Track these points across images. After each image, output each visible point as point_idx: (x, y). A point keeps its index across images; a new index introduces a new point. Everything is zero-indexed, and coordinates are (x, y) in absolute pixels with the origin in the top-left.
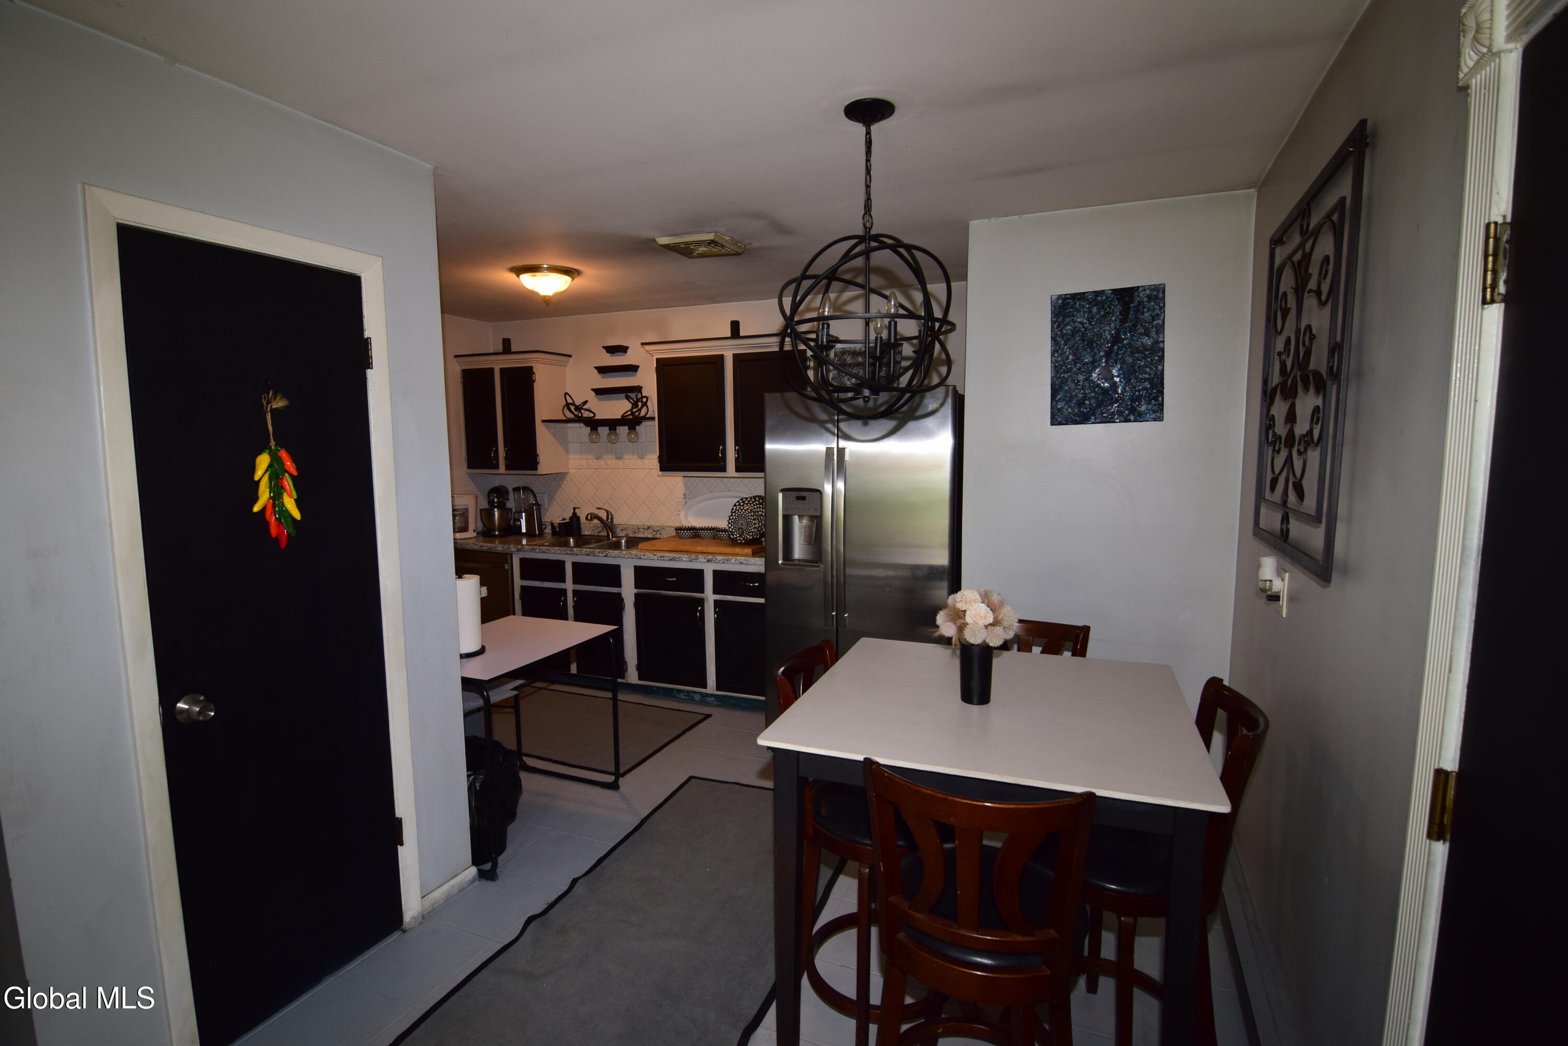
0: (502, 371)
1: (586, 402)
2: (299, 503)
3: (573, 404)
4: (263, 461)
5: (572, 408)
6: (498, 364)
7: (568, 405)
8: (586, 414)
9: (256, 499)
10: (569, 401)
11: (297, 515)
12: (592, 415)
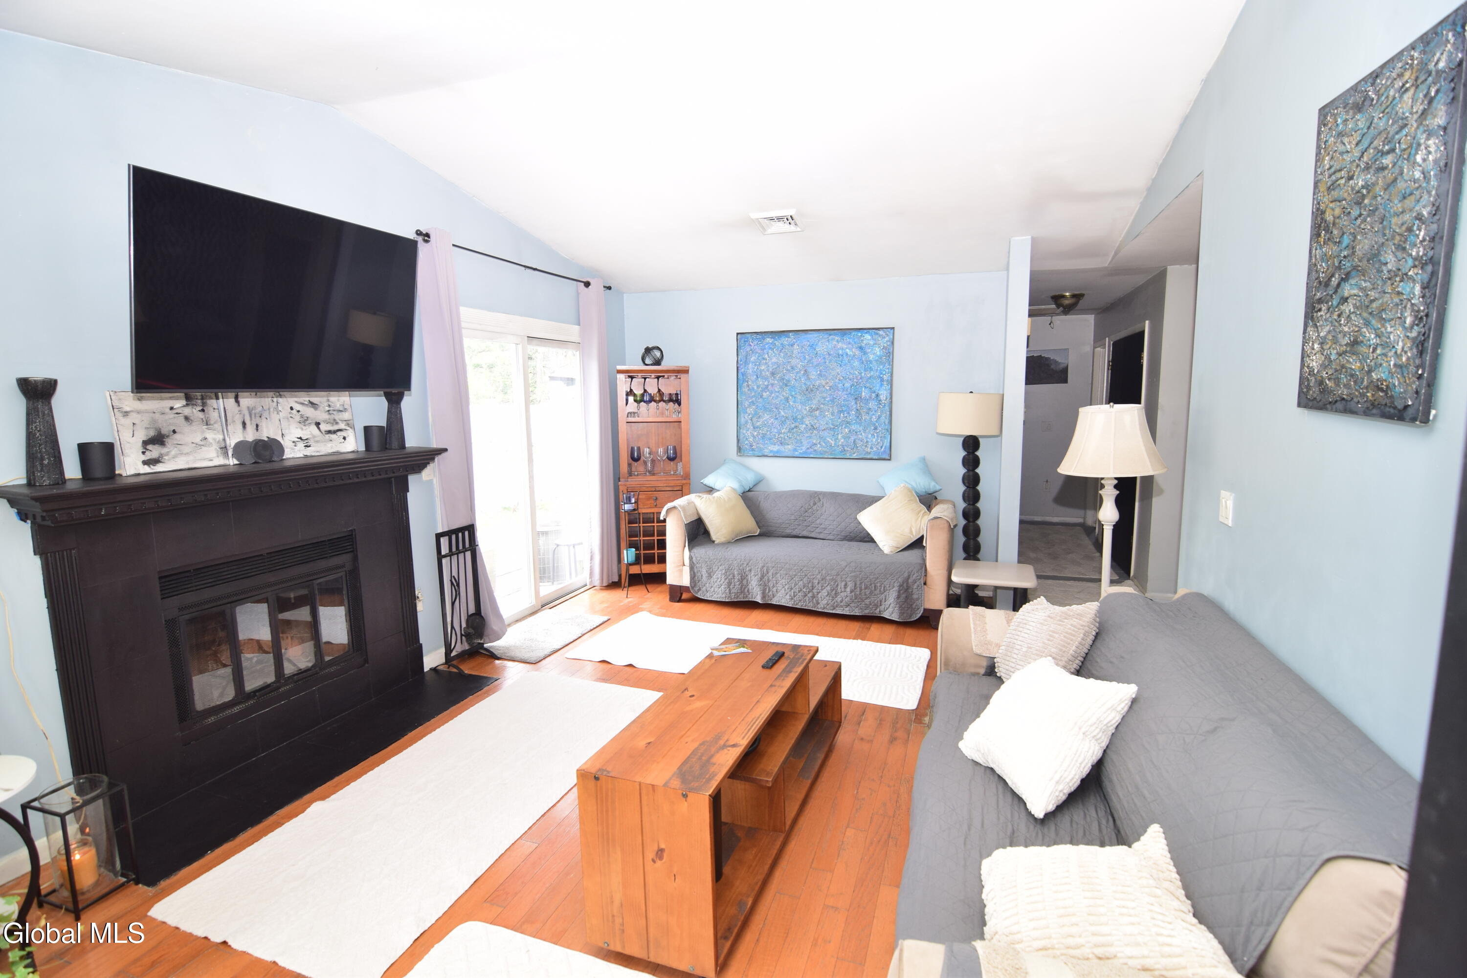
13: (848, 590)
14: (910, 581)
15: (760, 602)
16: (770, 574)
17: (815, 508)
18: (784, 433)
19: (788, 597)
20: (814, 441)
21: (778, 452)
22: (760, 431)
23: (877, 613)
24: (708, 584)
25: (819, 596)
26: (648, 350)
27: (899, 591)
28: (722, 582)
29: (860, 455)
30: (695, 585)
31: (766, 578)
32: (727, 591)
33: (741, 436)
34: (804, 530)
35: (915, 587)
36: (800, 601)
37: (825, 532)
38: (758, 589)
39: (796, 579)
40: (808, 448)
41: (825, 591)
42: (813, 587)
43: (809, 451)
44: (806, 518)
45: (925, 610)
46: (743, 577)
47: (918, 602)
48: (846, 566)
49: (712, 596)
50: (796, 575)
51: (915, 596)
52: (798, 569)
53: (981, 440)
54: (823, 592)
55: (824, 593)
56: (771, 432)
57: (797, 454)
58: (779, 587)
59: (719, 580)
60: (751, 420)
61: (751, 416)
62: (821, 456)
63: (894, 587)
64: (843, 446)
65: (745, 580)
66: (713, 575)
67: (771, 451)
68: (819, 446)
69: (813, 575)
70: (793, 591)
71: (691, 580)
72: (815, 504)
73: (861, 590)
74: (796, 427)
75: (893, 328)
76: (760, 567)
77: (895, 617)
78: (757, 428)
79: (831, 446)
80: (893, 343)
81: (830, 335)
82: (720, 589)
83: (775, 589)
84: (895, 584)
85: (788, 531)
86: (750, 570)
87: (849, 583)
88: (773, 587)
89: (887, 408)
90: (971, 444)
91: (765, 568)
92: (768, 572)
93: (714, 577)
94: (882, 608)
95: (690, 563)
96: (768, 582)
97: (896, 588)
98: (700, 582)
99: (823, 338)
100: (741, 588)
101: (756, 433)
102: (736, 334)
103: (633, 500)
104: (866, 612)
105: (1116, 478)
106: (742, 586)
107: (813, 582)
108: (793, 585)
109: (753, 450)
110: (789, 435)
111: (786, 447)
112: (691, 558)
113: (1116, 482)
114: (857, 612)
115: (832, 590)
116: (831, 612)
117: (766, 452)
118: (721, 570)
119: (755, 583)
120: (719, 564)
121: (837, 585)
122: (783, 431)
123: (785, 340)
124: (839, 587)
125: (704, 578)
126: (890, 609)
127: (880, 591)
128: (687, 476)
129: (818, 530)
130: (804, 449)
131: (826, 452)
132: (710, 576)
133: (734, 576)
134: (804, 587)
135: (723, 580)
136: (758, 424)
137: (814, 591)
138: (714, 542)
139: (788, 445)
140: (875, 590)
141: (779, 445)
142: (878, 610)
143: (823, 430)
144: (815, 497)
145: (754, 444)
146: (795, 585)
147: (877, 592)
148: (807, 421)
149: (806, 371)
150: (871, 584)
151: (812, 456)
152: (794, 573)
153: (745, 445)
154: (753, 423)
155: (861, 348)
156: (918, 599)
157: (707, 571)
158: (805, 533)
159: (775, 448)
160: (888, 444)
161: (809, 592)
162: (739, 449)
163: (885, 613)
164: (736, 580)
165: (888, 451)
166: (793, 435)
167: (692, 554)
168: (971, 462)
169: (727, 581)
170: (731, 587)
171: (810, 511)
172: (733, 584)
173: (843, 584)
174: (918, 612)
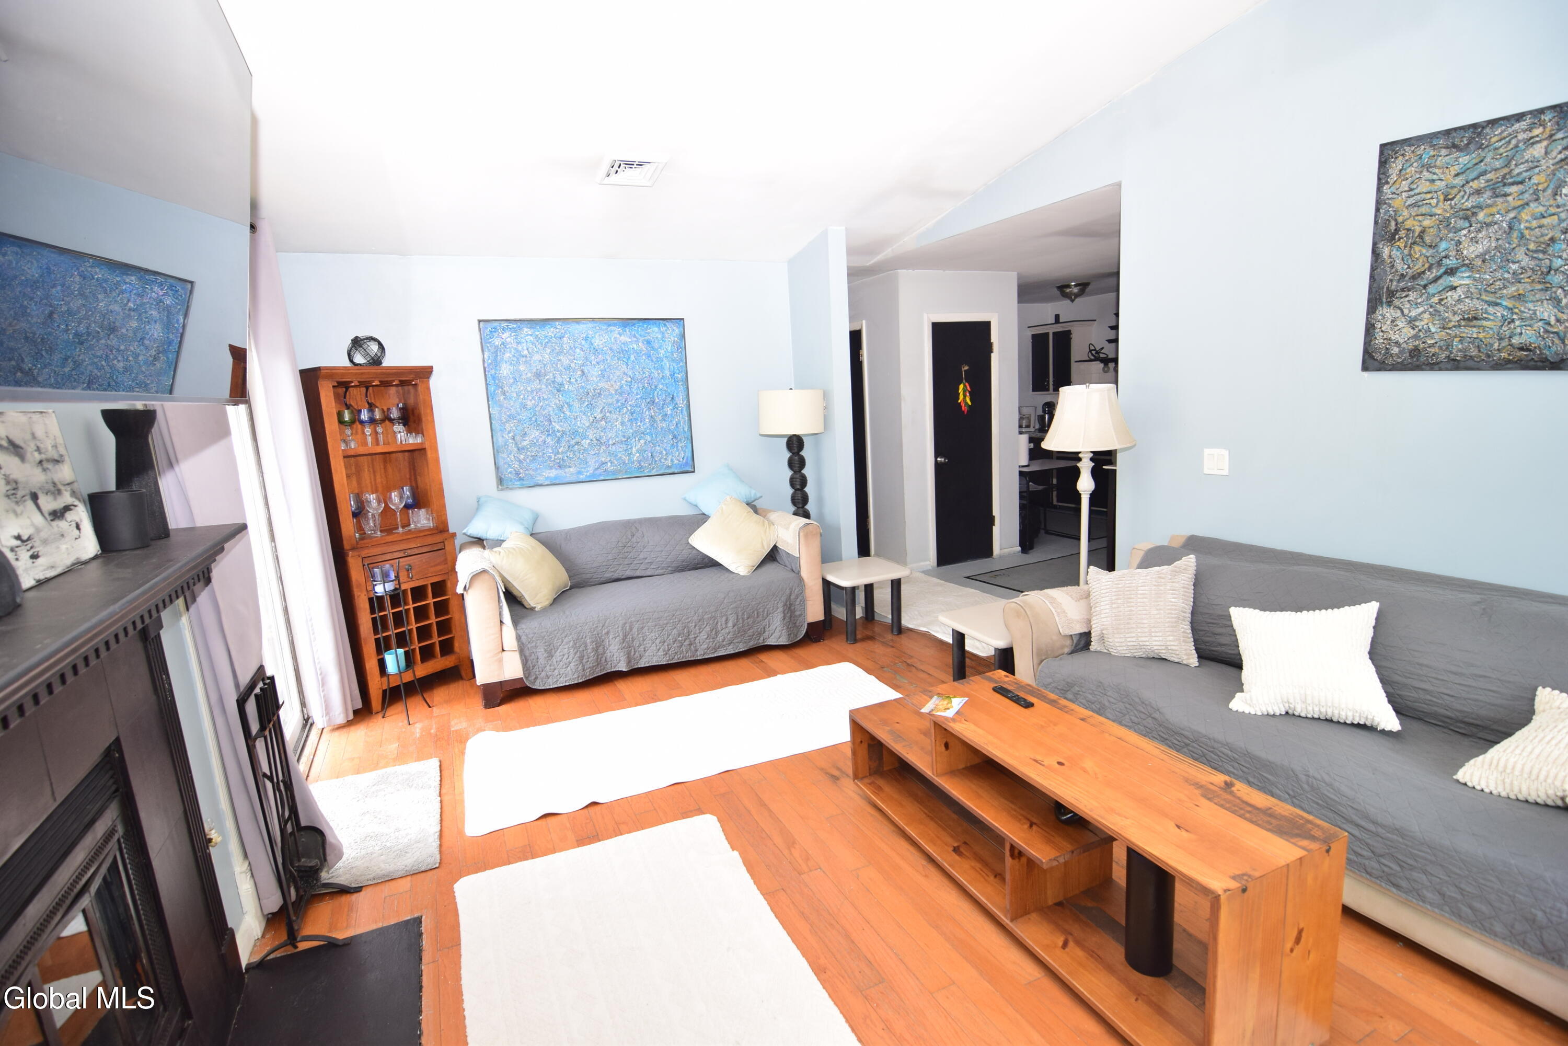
0: (1054, 333)
1: (1102, 348)
2: (971, 400)
3: (1095, 350)
4: (961, 387)
5: (1094, 352)
6: (1051, 330)
7: (1091, 351)
8: (1102, 355)
9: (959, 399)
10: (1092, 348)
11: (970, 403)
12: (1105, 356)
13: (730, 624)
14: (792, 597)
15: (624, 670)
16: (635, 630)
17: (634, 540)
18: (562, 453)
19: (661, 653)
20: (603, 459)
21: (556, 478)
22: (529, 453)
23: (761, 642)
24: (548, 667)
25: (697, 641)
26: (357, 343)
27: (784, 612)
28: (570, 659)
29: (660, 470)
30: (529, 674)
31: (630, 637)
32: (580, 668)
33: (501, 463)
34: (627, 570)
35: (797, 603)
36: (676, 653)
37: (652, 567)
38: (622, 654)
39: (669, 628)
40: (596, 469)
41: (703, 633)
42: (689, 633)
43: (598, 472)
44: (626, 554)
45: (809, 624)
46: (599, 644)
47: (801, 619)
48: (725, 598)
49: (557, 681)
50: (667, 624)
51: (797, 613)
52: (669, 616)
53: (804, 439)
54: (701, 634)
55: (703, 635)
56: (544, 454)
57: (582, 477)
58: (648, 643)
59: (566, 656)
60: (514, 439)
61: (512, 434)
62: (614, 477)
63: (777, 608)
64: (639, 462)
65: (602, 647)
66: (555, 652)
67: (547, 478)
68: (609, 464)
69: (688, 618)
70: (666, 644)
71: (523, 668)
72: (633, 536)
73: (743, 621)
74: (577, 443)
75: (683, 319)
76: (620, 625)
77: (783, 641)
78: (523, 449)
79: (624, 463)
80: (684, 336)
81: (609, 326)
82: (569, 668)
83: (642, 648)
84: (779, 605)
85: (608, 575)
86: (608, 633)
87: (730, 617)
88: (639, 646)
89: (685, 413)
90: (795, 444)
91: (627, 625)
92: (631, 629)
93: (558, 654)
94: (766, 634)
95: (518, 645)
96: (633, 641)
97: (781, 609)
98: (536, 667)
99: (600, 329)
100: (597, 659)
101: (522, 457)
102: (477, 322)
103: (393, 576)
104: (751, 644)
105: (1092, 452)
106: (598, 656)
107: (688, 627)
108: (666, 636)
109: (521, 479)
110: (570, 454)
111: (567, 470)
112: (519, 638)
113: (1092, 455)
114: (742, 648)
115: (712, 630)
116: (713, 656)
117: (540, 479)
118: (567, 643)
119: (616, 647)
120: (563, 635)
121: (717, 623)
122: (560, 451)
123: (550, 331)
124: (719, 624)
125: (542, 661)
126: (777, 634)
127: (763, 617)
128: (441, 529)
129: (643, 567)
130: (591, 470)
131: (620, 471)
132: (550, 656)
133: (586, 646)
134: (679, 635)
135: (571, 656)
136: (525, 443)
137: (691, 637)
138: (532, 609)
139: (570, 467)
140: (758, 617)
141: (556, 469)
142: (762, 638)
143: (613, 445)
144: (630, 527)
145: (521, 471)
146: (669, 636)
147: (760, 618)
148: (591, 434)
149: (583, 372)
150: (753, 612)
151: (602, 478)
152: (665, 622)
153: (508, 473)
154: (516, 444)
155: (649, 342)
156: (800, 615)
157: (546, 651)
158: (629, 573)
159: (553, 473)
160: (690, 455)
161: (685, 640)
162: (500, 481)
163: (770, 640)
164: (589, 651)
165: (690, 462)
166: (574, 454)
167: (520, 632)
168: (797, 463)
169: (578, 654)
170: (584, 661)
171: (629, 545)
172: (586, 657)
173: (724, 619)
174: (802, 629)
